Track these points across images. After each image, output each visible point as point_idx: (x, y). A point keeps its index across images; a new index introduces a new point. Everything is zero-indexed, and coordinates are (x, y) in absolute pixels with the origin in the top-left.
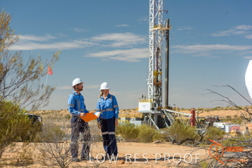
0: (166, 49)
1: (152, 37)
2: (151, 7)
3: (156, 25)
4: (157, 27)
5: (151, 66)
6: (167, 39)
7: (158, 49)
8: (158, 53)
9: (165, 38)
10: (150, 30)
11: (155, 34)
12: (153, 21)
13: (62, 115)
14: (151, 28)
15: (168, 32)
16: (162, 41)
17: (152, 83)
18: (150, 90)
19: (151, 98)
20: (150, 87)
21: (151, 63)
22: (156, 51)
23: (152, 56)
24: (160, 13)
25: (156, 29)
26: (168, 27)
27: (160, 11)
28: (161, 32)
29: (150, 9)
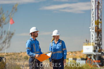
5: (93, 17)
7: (99, 3)
8: (98, 6)
17: (94, 31)
18: (92, 36)
19: (93, 42)
20: (92, 33)
21: (93, 14)
22: (97, 4)
23: (94, 8)
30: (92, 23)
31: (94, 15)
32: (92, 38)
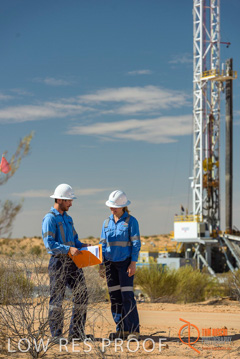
0: (227, 118)
1: (199, 95)
2: (196, 35)
3: (206, 71)
4: (208, 74)
5: (198, 151)
6: (229, 97)
7: (211, 117)
8: (210, 125)
9: (224, 96)
10: (196, 80)
11: (204, 89)
12: (200, 63)
13: (24, 248)
14: (198, 78)
15: (230, 84)
16: (218, 101)
17: (200, 185)
18: (197, 198)
19: (198, 214)
20: (195, 190)
21: (198, 146)
22: (208, 121)
23: (200, 131)
24: (214, 48)
25: (207, 78)
26: (231, 75)
27: (215, 43)
28: (216, 84)
29: (195, 39)
30: (195, 166)
31: (201, 149)
32: (197, 204)
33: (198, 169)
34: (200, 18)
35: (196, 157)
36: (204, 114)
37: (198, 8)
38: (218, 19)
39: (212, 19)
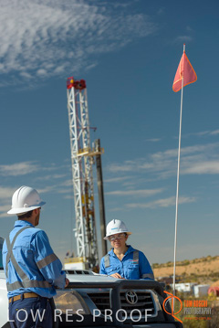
0: (99, 183)
1: (76, 168)
2: (71, 123)
3: (81, 149)
4: (83, 151)
5: (79, 210)
6: (99, 167)
7: (87, 183)
8: (86, 190)
9: (95, 167)
10: (73, 157)
11: (80, 163)
12: (76, 143)
14: (75, 154)
15: (99, 157)
16: (91, 171)
17: (82, 235)
18: (80, 245)
19: (82, 256)
20: (78, 239)
21: (78, 205)
22: (84, 186)
23: (79, 194)
24: (85, 132)
25: (82, 154)
26: (99, 150)
27: (86, 129)
28: (89, 159)
29: (71, 126)
30: (77, 221)
31: (81, 207)
32: (80, 249)
33: (79, 223)
34: (74, 110)
35: (77, 214)
36: (81, 182)
37: (72, 103)
38: (86, 110)
39: (82, 110)
